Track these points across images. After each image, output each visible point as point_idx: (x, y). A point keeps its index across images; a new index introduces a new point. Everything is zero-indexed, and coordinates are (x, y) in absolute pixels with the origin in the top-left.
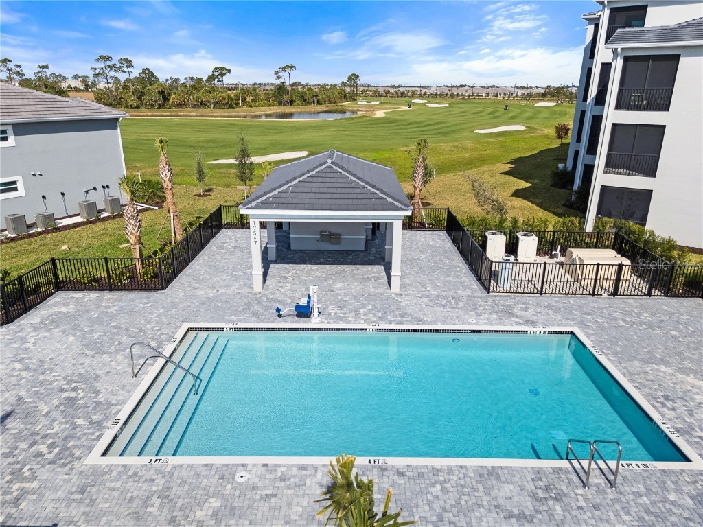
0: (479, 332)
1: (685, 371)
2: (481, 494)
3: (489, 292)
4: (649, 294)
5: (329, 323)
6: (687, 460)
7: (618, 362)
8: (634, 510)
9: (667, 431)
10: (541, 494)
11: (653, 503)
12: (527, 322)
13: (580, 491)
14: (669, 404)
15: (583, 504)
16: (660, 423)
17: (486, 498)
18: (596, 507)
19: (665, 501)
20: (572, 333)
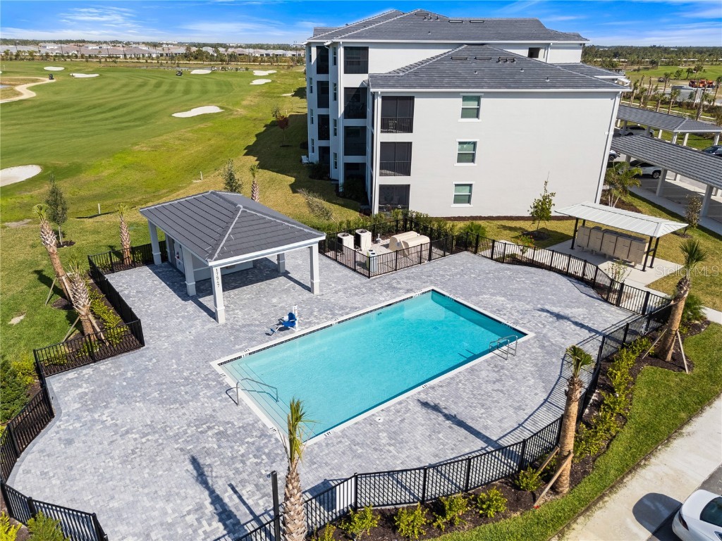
0: (390, 305)
1: (493, 294)
2: (477, 379)
3: (369, 277)
4: (444, 256)
5: (306, 328)
6: (525, 334)
7: (466, 299)
8: (527, 361)
9: (511, 325)
10: (496, 370)
11: (530, 355)
12: (408, 291)
13: (506, 362)
14: (501, 313)
15: (511, 366)
16: (506, 323)
17: (480, 380)
18: (516, 366)
19: (533, 353)
20: (433, 290)
